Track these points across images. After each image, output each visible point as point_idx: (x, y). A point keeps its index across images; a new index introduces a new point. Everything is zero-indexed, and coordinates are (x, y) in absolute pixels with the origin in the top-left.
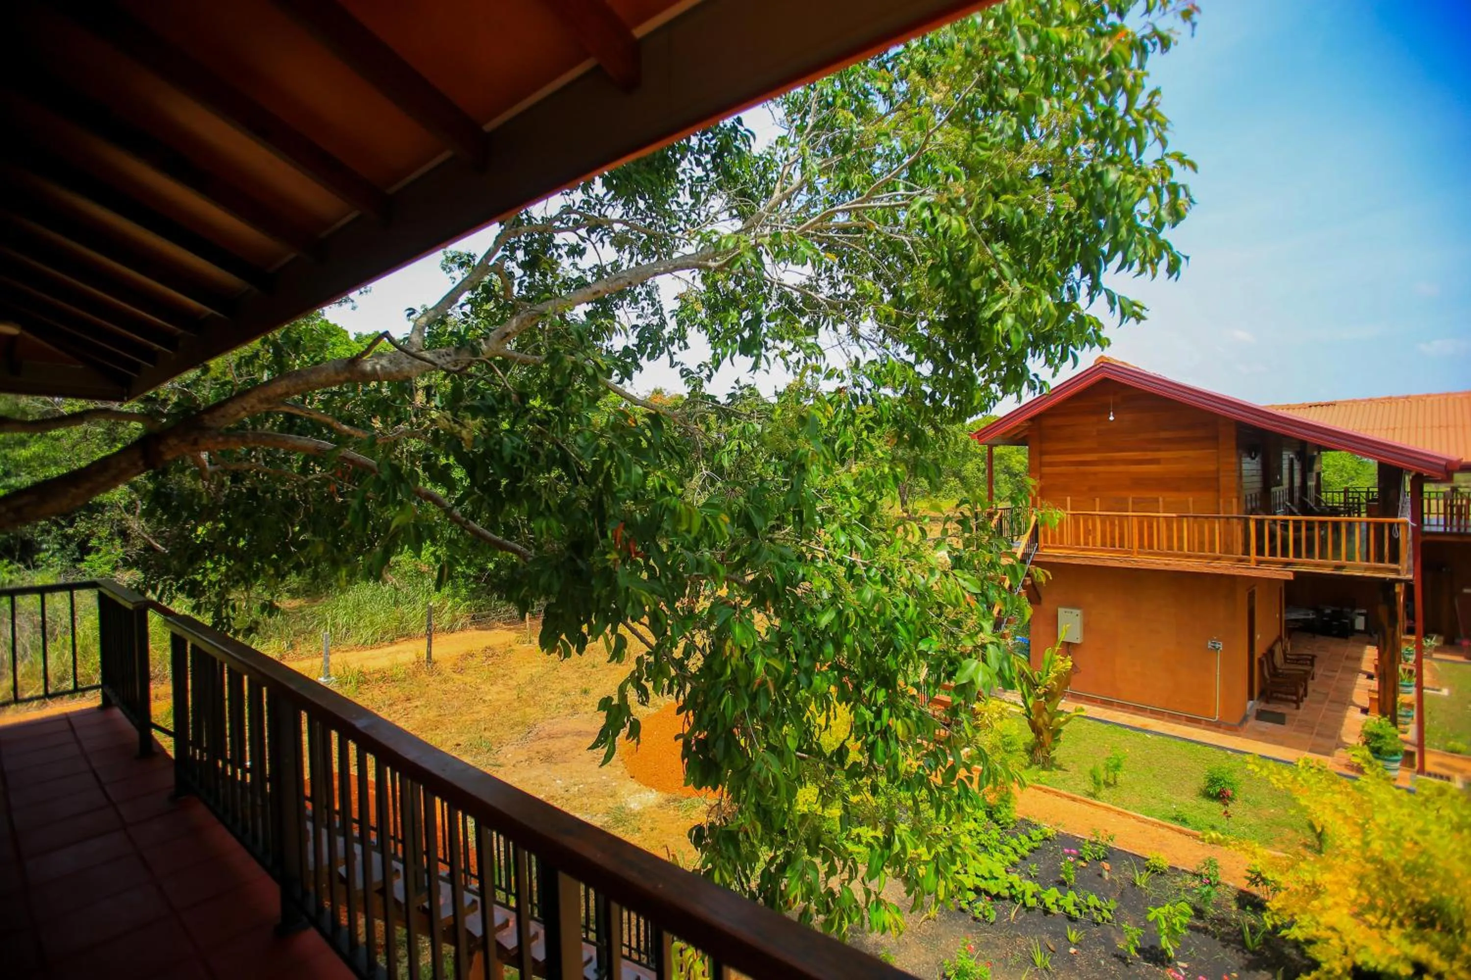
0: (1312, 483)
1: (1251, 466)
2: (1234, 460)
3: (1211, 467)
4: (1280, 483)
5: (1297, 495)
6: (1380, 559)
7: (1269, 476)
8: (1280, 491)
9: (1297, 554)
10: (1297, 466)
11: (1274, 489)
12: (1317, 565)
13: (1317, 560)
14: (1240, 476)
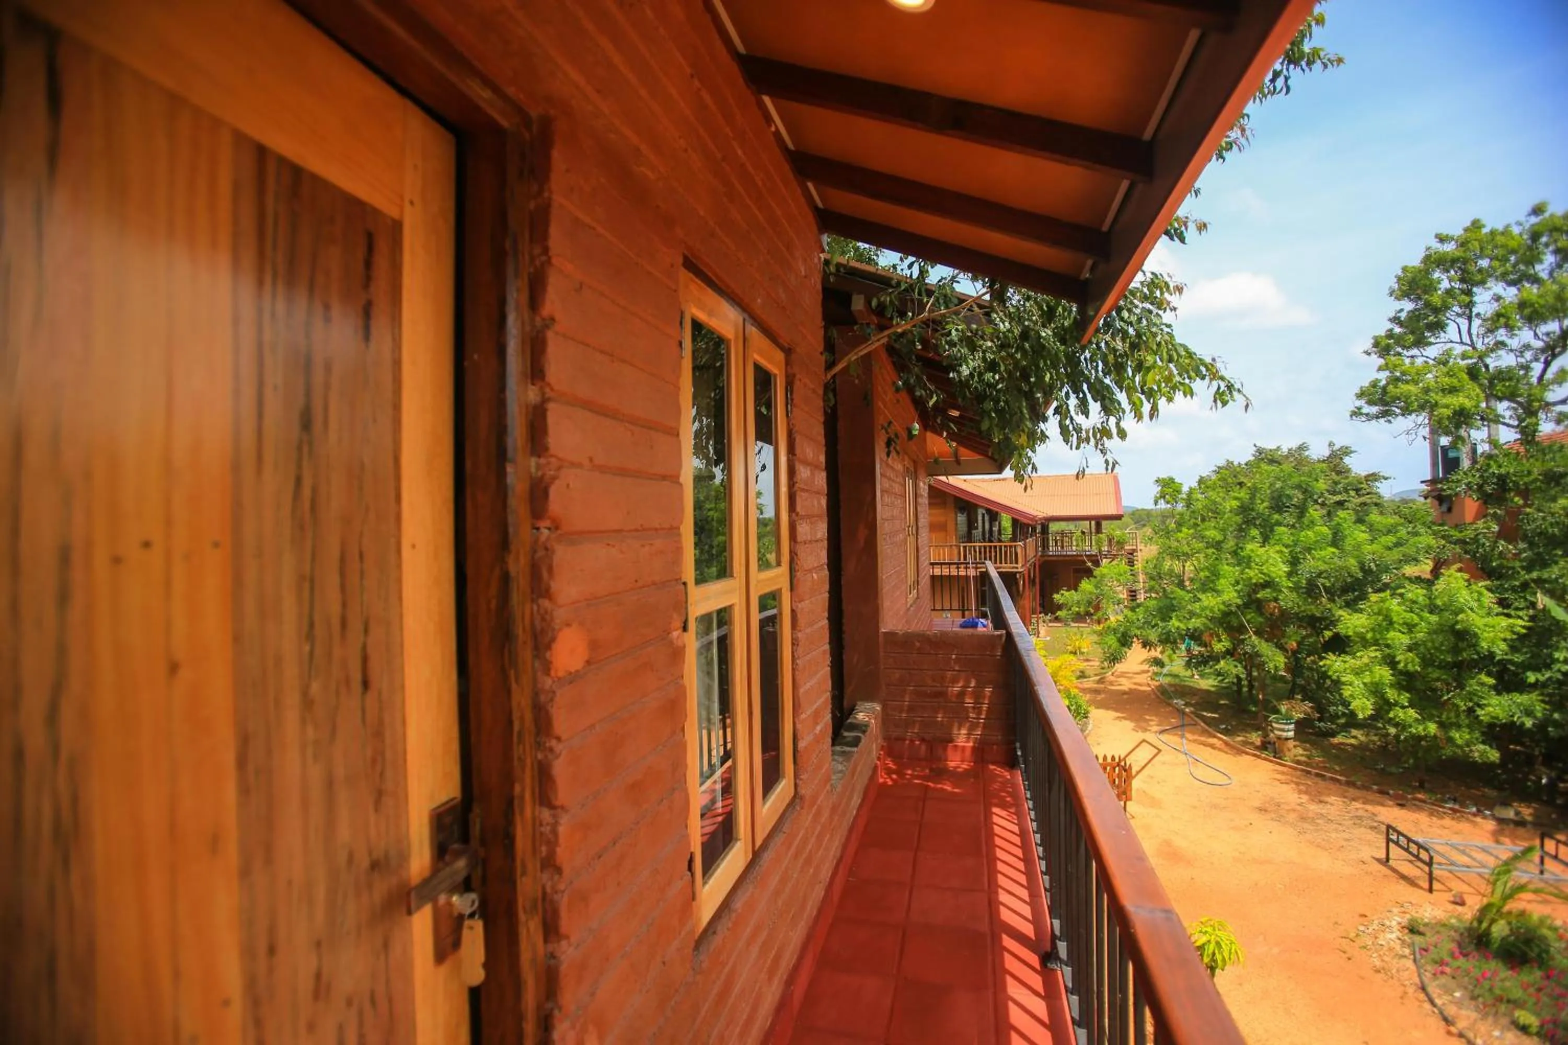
0: (995, 529)
1: (962, 518)
2: (953, 515)
3: (942, 519)
4: (977, 528)
5: (987, 536)
6: (1011, 563)
7: (971, 524)
8: (977, 533)
9: (1001, 563)
10: (987, 518)
11: (974, 532)
12: (1013, 568)
13: (1004, 565)
14: (956, 524)
